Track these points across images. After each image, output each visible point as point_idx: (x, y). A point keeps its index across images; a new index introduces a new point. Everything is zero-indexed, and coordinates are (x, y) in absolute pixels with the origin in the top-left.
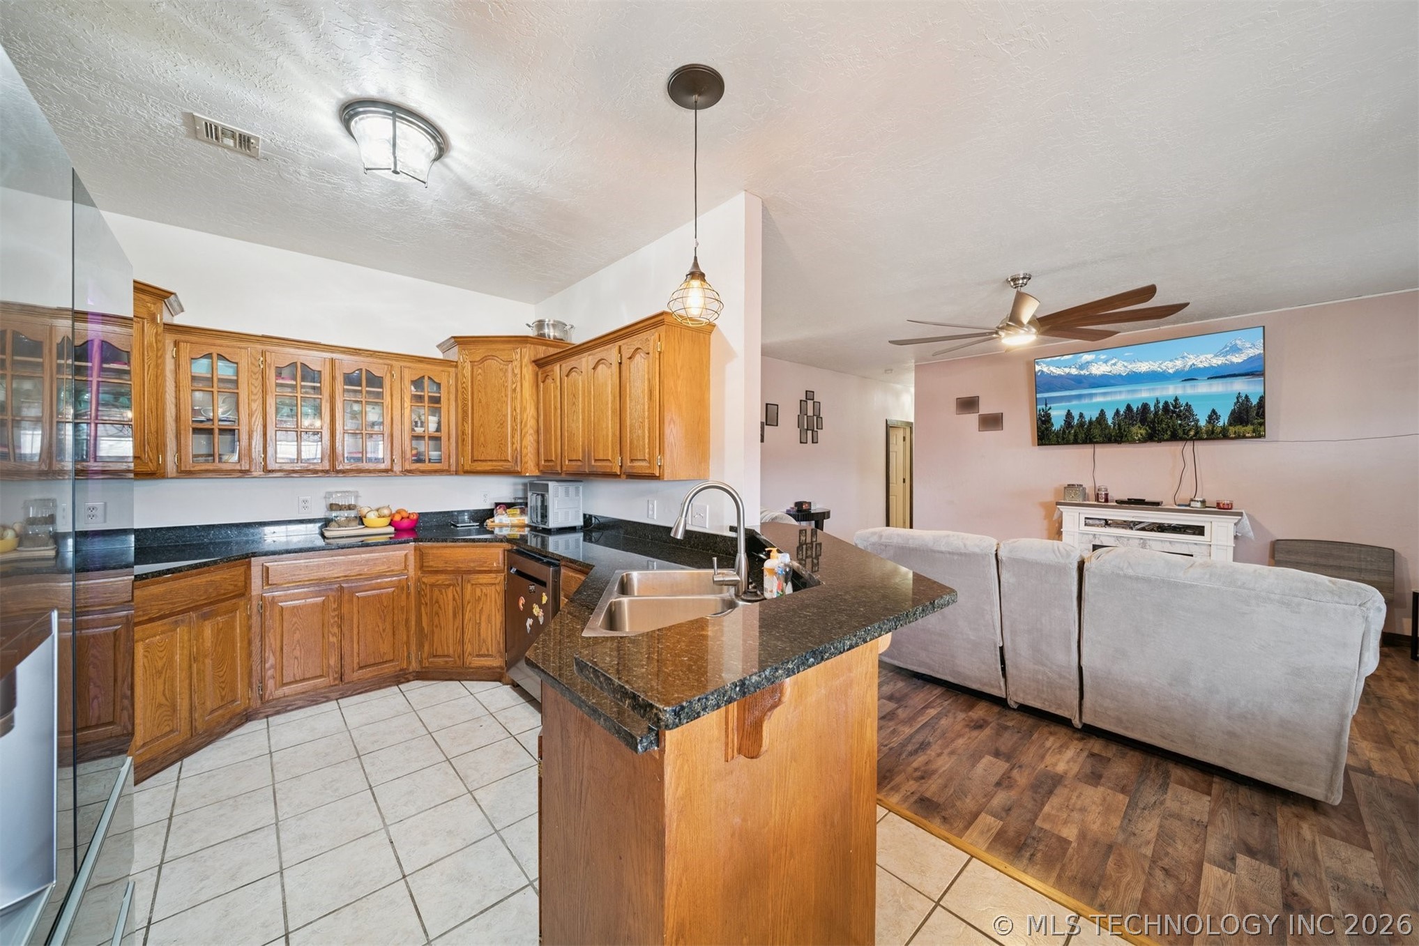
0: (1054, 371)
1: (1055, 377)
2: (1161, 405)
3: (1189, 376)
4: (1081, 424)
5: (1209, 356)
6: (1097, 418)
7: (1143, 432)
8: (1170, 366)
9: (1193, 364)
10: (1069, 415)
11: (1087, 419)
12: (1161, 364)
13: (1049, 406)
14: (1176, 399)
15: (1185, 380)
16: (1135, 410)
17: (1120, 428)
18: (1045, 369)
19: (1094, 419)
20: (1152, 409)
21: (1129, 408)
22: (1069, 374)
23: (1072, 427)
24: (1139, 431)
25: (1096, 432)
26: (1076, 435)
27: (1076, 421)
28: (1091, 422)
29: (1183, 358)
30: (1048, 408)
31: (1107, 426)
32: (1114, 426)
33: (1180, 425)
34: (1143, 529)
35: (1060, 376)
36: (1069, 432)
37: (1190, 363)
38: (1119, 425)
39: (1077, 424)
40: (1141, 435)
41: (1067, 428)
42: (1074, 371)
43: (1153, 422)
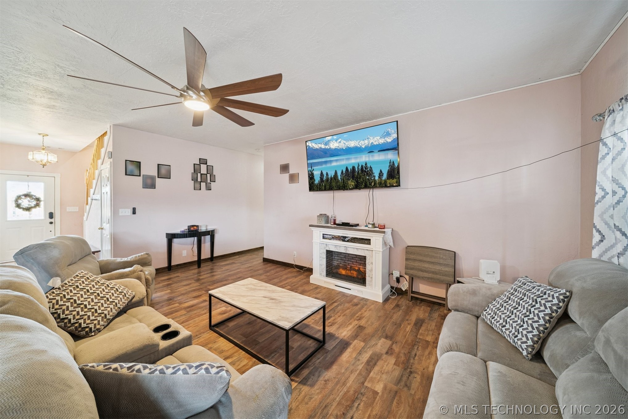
0: (314, 146)
1: (315, 150)
2: (360, 167)
3: (371, 150)
4: (327, 179)
5: (378, 138)
6: (334, 176)
7: (353, 184)
8: (363, 144)
9: (372, 143)
10: (322, 174)
11: (330, 177)
12: (359, 142)
13: (313, 168)
14: (366, 164)
15: (370, 152)
16: (349, 170)
17: (344, 182)
18: (310, 145)
19: (333, 176)
20: (357, 170)
21: (347, 169)
22: (321, 148)
23: (323, 181)
24: (351, 183)
25: (334, 184)
26: (325, 187)
27: (325, 178)
28: (331, 178)
29: (368, 138)
30: (312, 170)
31: (338, 181)
32: (341, 180)
33: (368, 179)
34: (348, 241)
35: (317, 149)
36: (322, 184)
37: (371, 142)
38: (343, 180)
39: (326, 179)
40: (353, 186)
41: (321, 182)
42: (323, 146)
43: (357, 178)
